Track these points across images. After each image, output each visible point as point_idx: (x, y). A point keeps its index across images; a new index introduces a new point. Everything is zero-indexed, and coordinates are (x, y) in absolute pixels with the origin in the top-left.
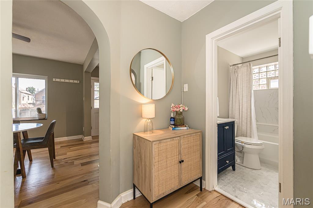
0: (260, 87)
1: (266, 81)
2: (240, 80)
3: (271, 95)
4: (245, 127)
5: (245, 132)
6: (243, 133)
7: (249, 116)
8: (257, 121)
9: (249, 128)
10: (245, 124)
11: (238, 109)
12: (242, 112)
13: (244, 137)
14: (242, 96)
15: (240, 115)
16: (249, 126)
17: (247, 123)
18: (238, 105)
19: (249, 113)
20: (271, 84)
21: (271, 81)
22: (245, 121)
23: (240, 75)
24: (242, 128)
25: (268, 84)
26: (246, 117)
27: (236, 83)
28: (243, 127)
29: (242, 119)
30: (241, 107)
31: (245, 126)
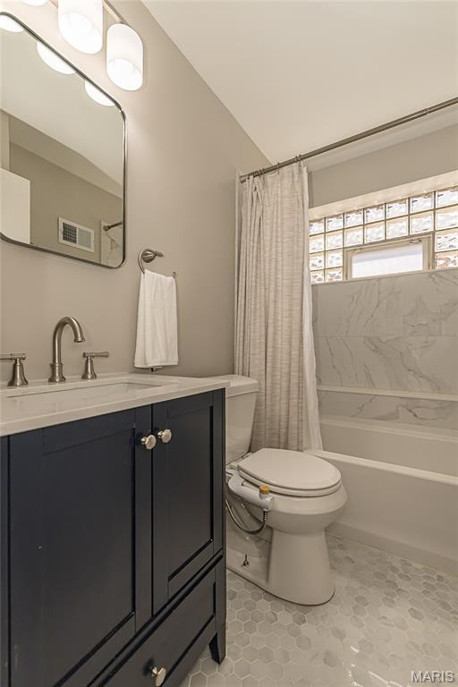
0: (328, 277)
1: (341, 257)
2: (268, 232)
3: (353, 299)
4: (284, 406)
5: (283, 424)
6: (277, 427)
7: (295, 365)
8: (319, 381)
9: (293, 410)
10: (284, 395)
11: (263, 340)
12: (275, 348)
13: (279, 448)
14: (276, 291)
15: (269, 359)
16: (294, 402)
17: (289, 392)
18: (263, 324)
19: (295, 353)
20: (355, 266)
21: (355, 258)
22: (285, 384)
23: (268, 210)
24: (272, 410)
25: (346, 267)
26: (285, 370)
27: (257, 232)
28: (277, 408)
29: (273, 376)
30: (271, 330)
31: (284, 401)
